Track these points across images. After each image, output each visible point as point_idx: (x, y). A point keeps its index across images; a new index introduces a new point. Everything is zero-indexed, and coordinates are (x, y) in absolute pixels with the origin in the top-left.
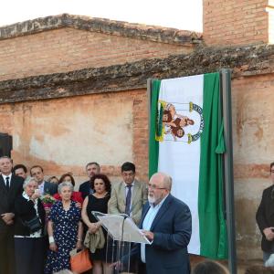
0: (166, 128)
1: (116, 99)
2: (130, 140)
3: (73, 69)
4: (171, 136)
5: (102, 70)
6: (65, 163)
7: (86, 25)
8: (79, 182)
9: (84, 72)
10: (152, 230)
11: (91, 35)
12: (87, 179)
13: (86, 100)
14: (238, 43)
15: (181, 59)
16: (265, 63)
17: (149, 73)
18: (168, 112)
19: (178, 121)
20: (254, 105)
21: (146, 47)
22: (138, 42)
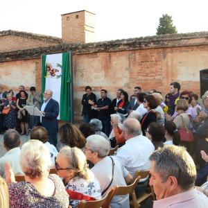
0: (48, 73)
1: (29, 62)
2: (35, 77)
3: (12, 50)
4: (50, 76)
5: (24, 51)
6: (10, 86)
7: (18, 34)
8: (16, 93)
9: (17, 52)
10: (45, 111)
11: (19, 38)
12: (18, 92)
13: (18, 62)
14: (74, 42)
15: (54, 47)
16: (84, 50)
17: (42, 52)
18: (49, 67)
19: (53, 70)
20: (80, 65)
21: (40, 42)
22: (37, 41)
